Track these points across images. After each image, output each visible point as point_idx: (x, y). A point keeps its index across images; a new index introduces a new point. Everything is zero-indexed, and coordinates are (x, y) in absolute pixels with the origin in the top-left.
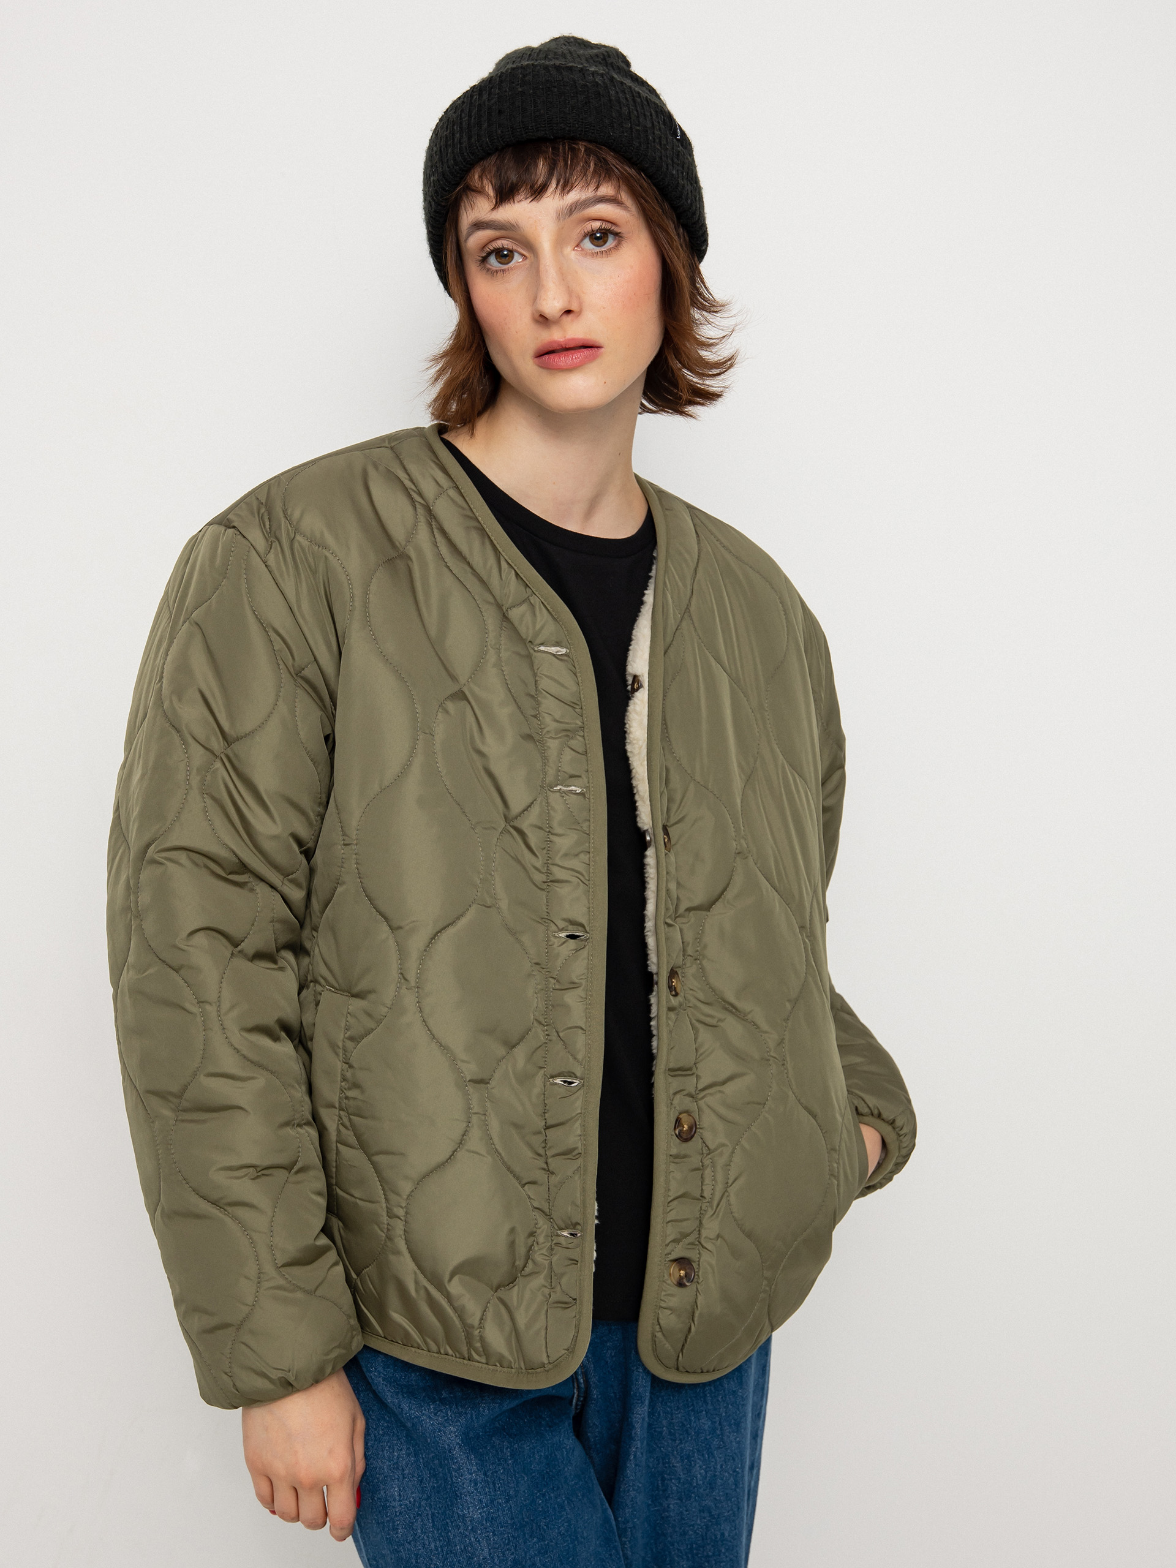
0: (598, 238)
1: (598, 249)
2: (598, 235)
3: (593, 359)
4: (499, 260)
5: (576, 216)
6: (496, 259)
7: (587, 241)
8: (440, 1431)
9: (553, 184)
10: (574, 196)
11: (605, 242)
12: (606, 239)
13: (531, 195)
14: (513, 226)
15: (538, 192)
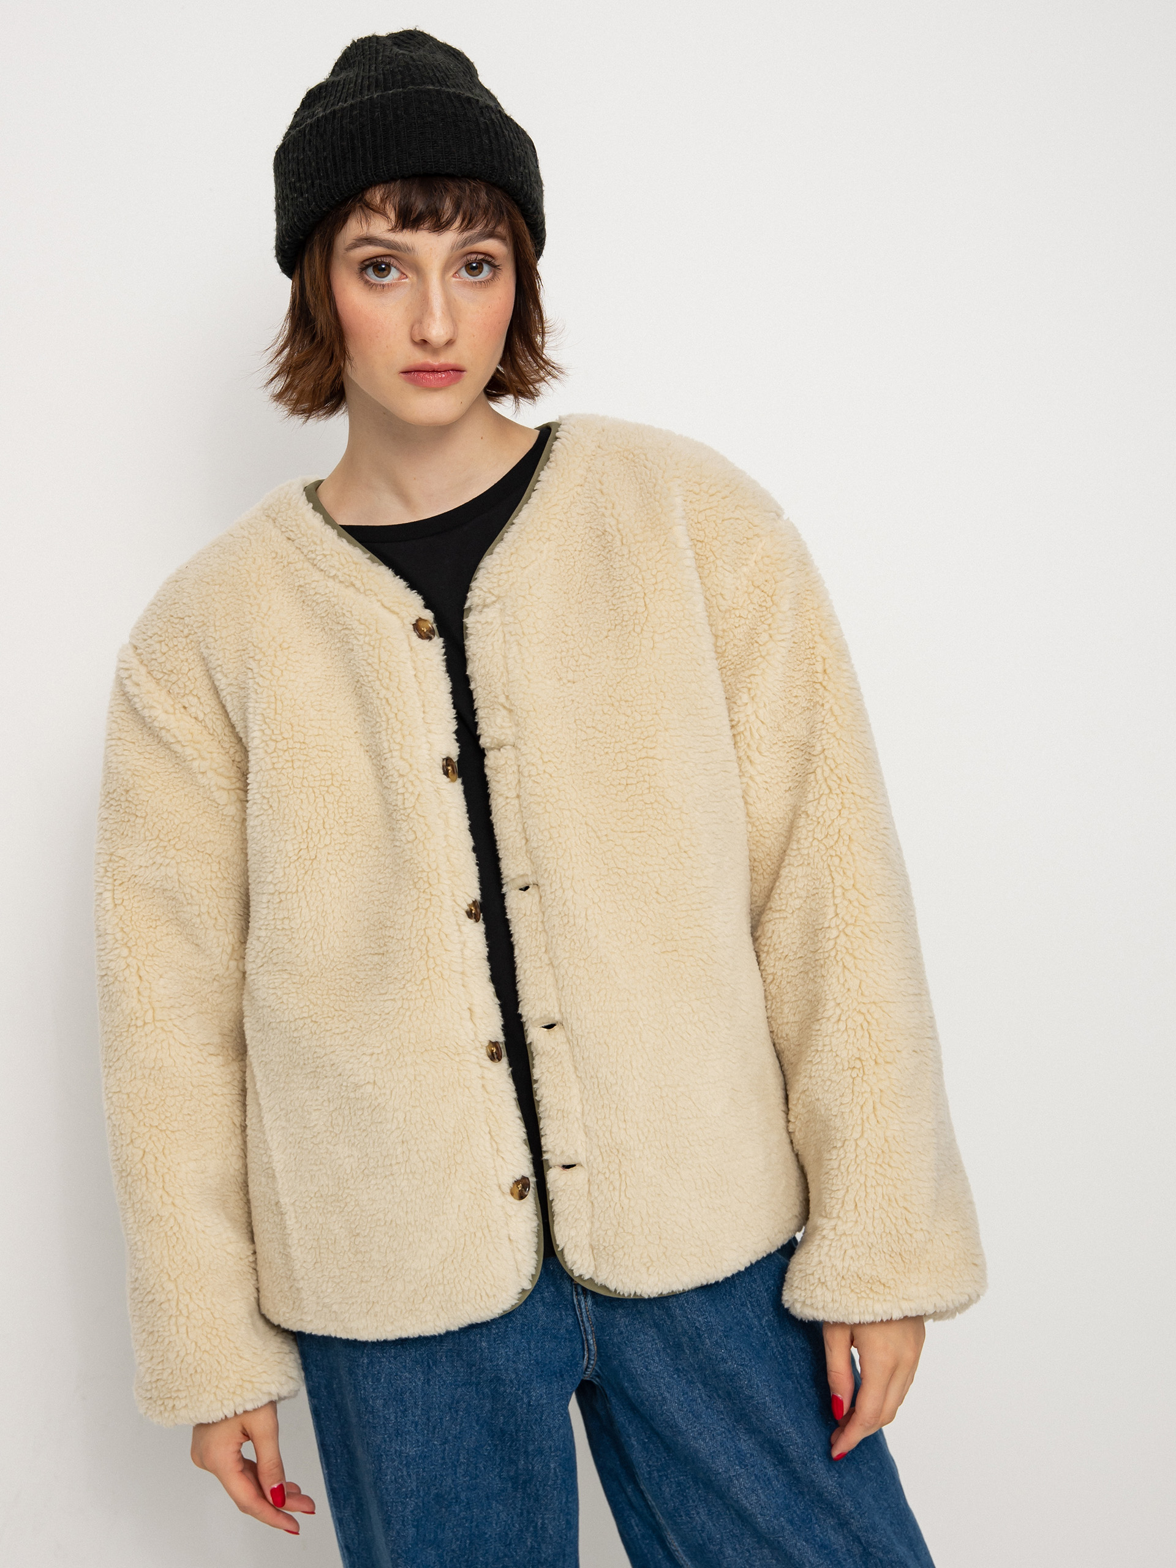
1: (472, 279)
3: (456, 380)
8: (397, 1375)
9: (457, 224)
14: (408, 249)
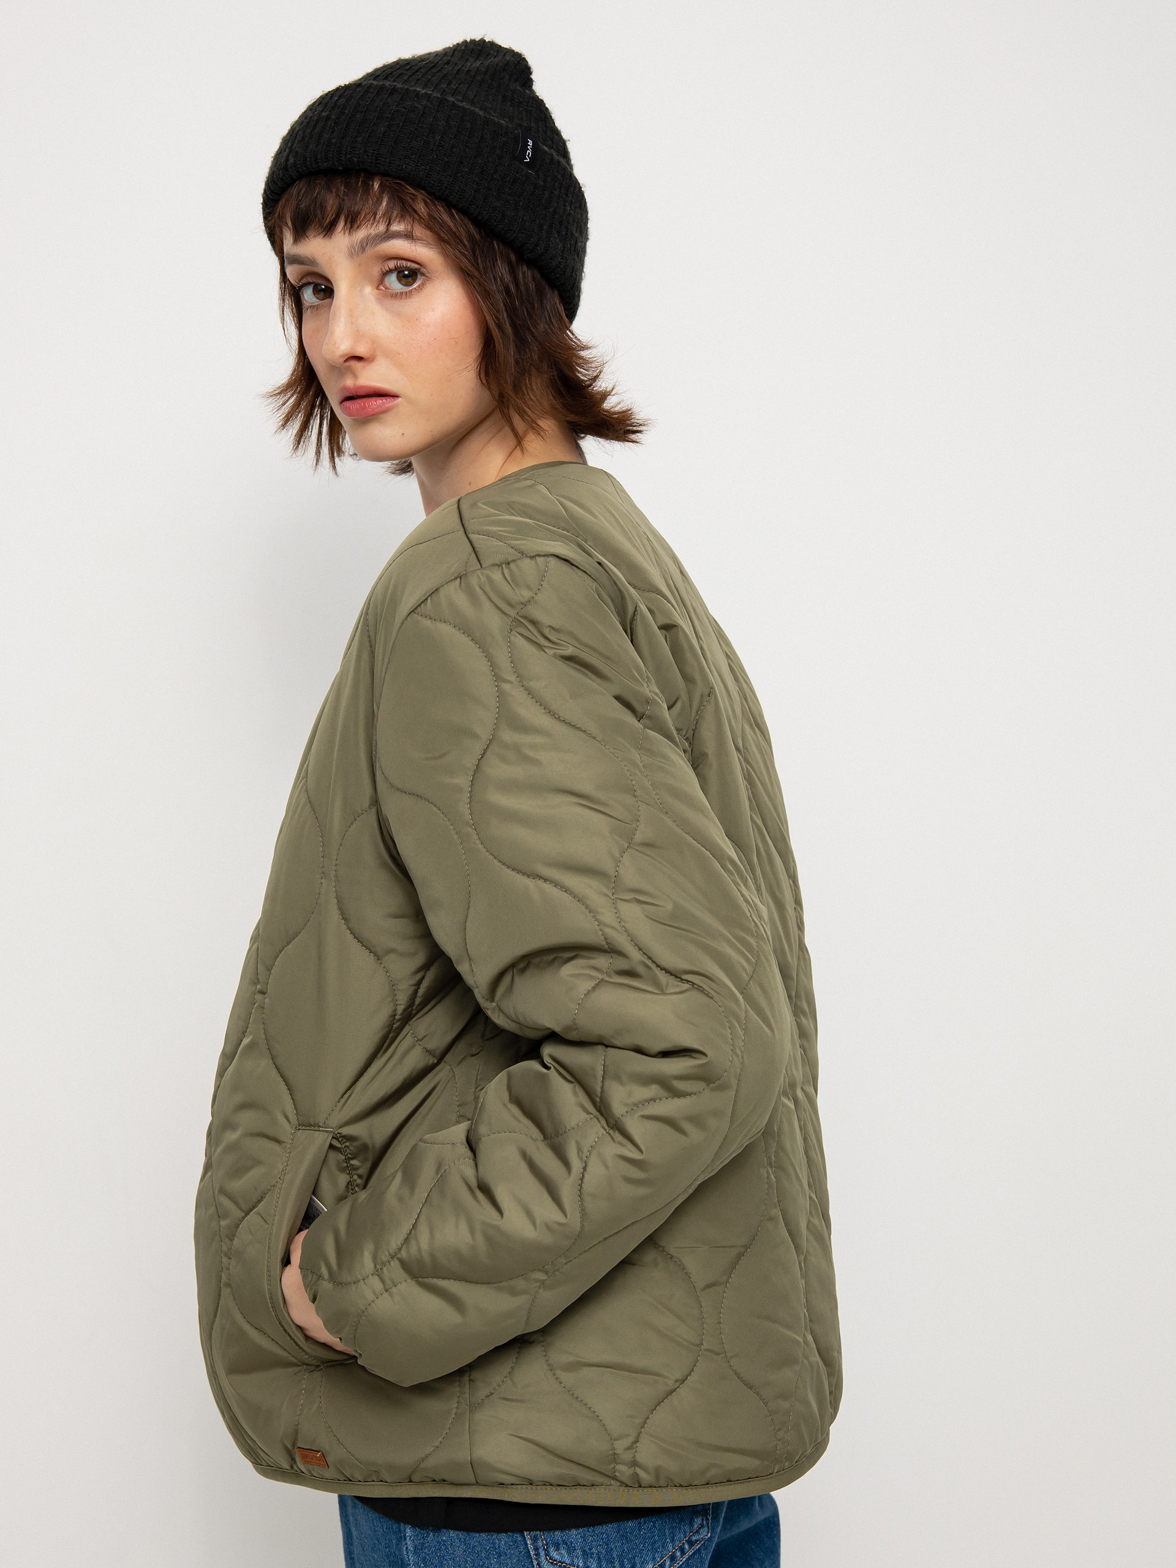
0: (406, 276)
2: (406, 273)
4: (316, 295)
5: (370, 251)
6: (314, 295)
7: (393, 277)
10: (361, 234)
11: (414, 281)
12: (414, 277)
13: (323, 232)
15: (328, 230)
